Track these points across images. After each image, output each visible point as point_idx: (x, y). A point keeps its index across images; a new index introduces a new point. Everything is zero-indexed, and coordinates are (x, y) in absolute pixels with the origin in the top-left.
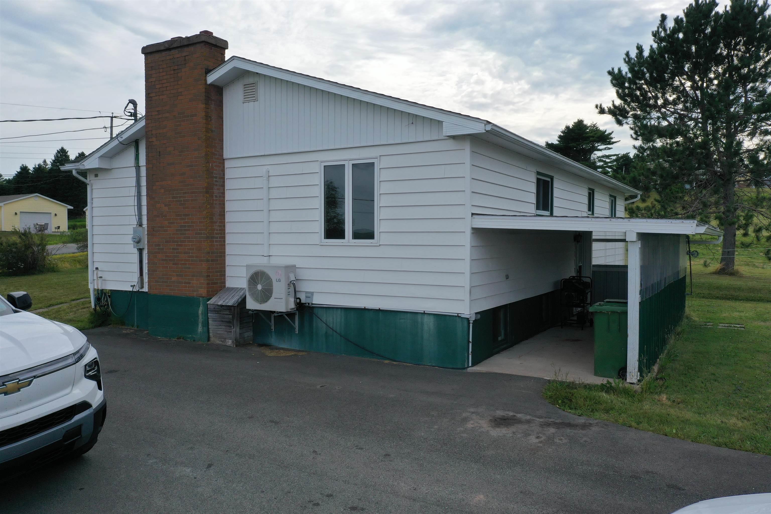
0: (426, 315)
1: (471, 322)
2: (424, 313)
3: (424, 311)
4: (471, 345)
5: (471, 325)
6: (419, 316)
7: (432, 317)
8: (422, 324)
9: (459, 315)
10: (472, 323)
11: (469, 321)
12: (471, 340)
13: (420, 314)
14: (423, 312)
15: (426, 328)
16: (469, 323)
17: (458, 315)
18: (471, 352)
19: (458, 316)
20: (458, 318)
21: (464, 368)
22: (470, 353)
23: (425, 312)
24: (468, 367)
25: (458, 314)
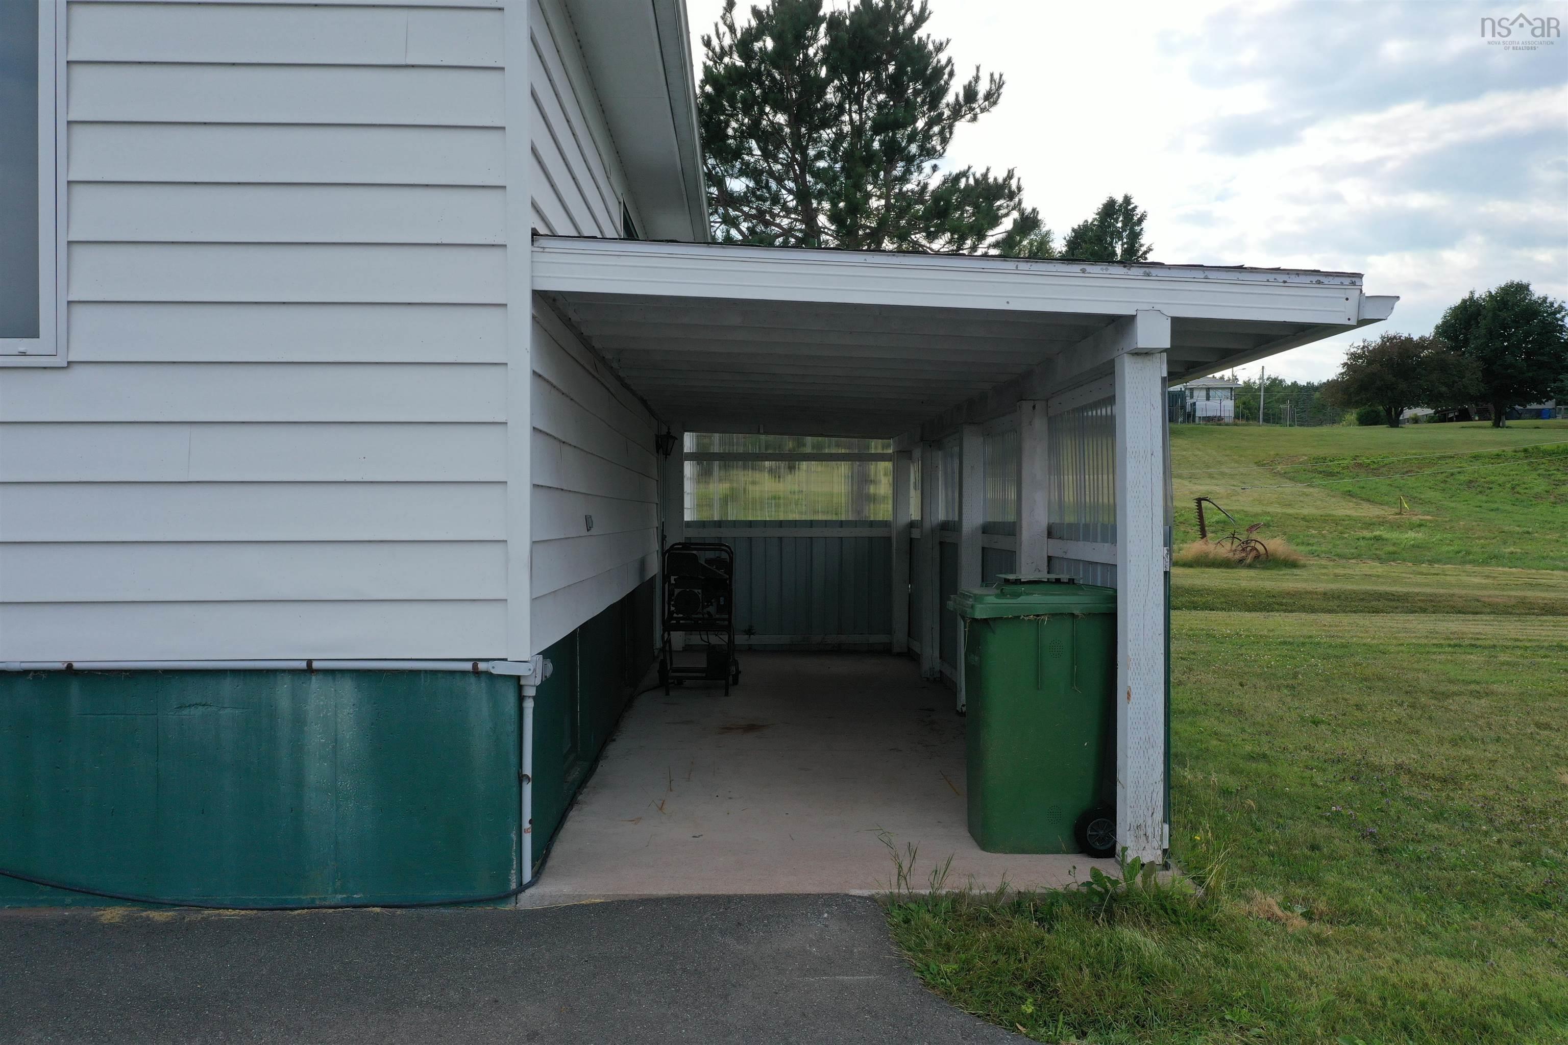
0: (315, 682)
1: (530, 692)
2: (310, 670)
3: (310, 662)
4: (527, 789)
5: (529, 705)
6: (283, 689)
7: (347, 687)
8: (299, 721)
9: (482, 666)
10: (534, 698)
11: (520, 688)
12: (528, 770)
13: (287, 679)
14: (303, 665)
15: (315, 737)
16: (521, 699)
17: (475, 666)
18: (530, 822)
19: (476, 672)
20: (472, 679)
21: (507, 896)
22: (526, 825)
23: (316, 665)
24: (522, 888)
25: (475, 661)
